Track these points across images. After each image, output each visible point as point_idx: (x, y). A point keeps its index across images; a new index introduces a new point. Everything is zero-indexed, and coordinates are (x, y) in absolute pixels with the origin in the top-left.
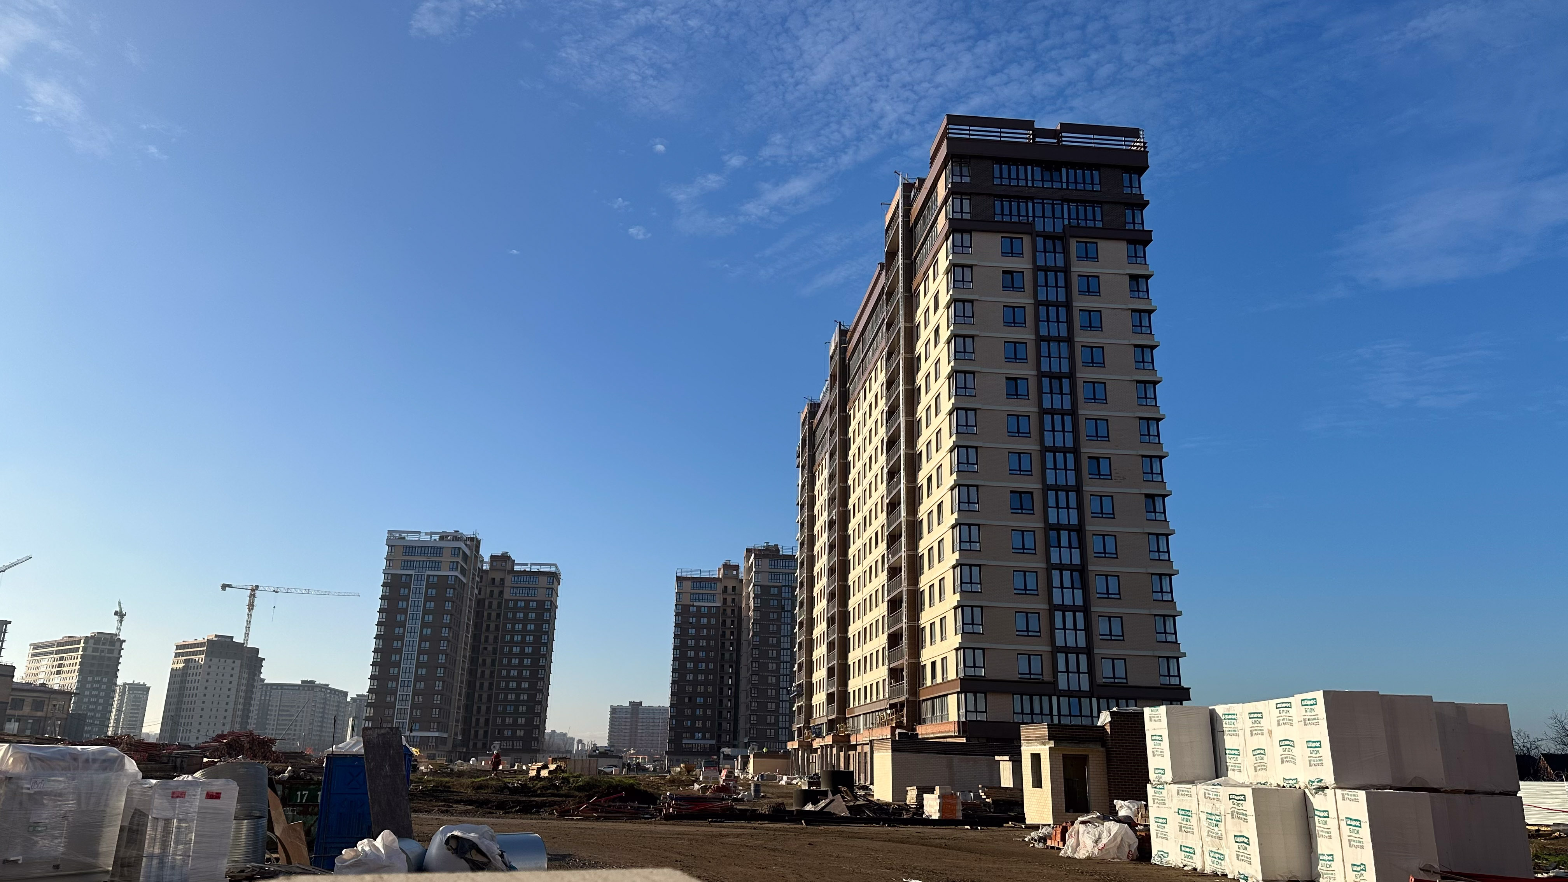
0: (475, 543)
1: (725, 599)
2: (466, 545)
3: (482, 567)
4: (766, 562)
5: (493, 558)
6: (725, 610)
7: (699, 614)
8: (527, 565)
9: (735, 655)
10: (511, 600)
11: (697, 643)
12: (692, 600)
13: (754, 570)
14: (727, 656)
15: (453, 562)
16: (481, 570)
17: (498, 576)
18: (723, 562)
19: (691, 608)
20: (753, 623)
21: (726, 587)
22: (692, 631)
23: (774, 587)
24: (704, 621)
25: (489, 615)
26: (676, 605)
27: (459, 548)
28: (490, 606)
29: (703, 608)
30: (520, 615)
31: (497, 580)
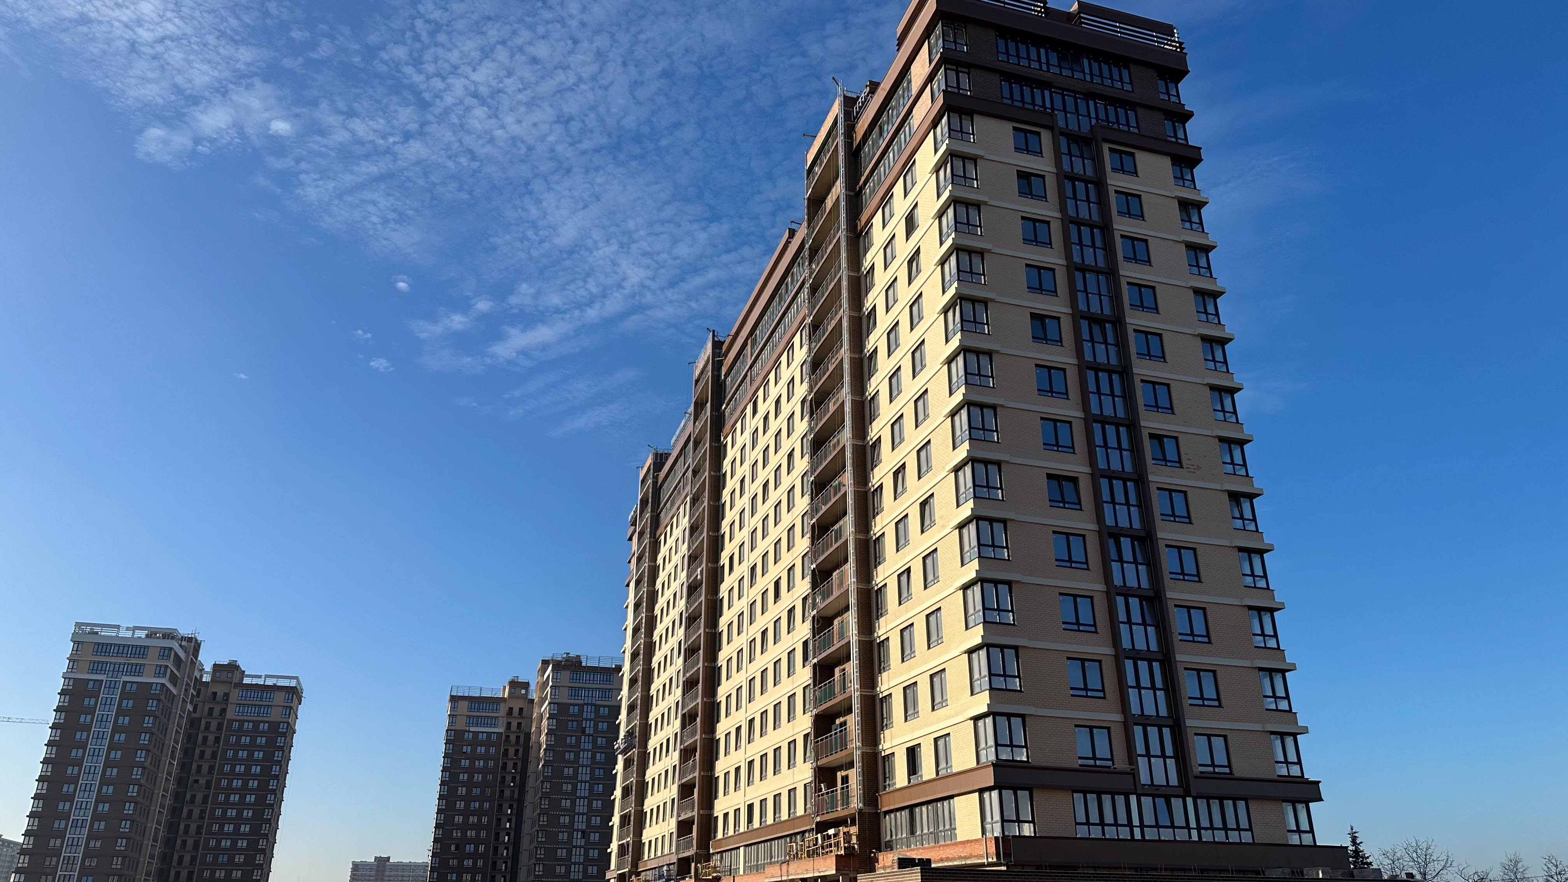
0: (193, 645)
1: (509, 724)
2: (181, 646)
3: (201, 676)
4: (566, 675)
5: (216, 667)
6: (508, 737)
7: (475, 741)
8: (260, 677)
9: (516, 792)
10: (236, 721)
11: (471, 777)
12: (469, 724)
13: (550, 684)
14: (507, 793)
15: (161, 666)
16: (198, 681)
17: (221, 690)
18: (510, 678)
19: (466, 734)
20: (545, 750)
21: (511, 709)
22: (465, 763)
23: (574, 705)
24: (481, 750)
25: (205, 739)
26: (447, 731)
27: (171, 649)
28: (207, 728)
29: (480, 734)
30: (246, 740)
31: (220, 694)
